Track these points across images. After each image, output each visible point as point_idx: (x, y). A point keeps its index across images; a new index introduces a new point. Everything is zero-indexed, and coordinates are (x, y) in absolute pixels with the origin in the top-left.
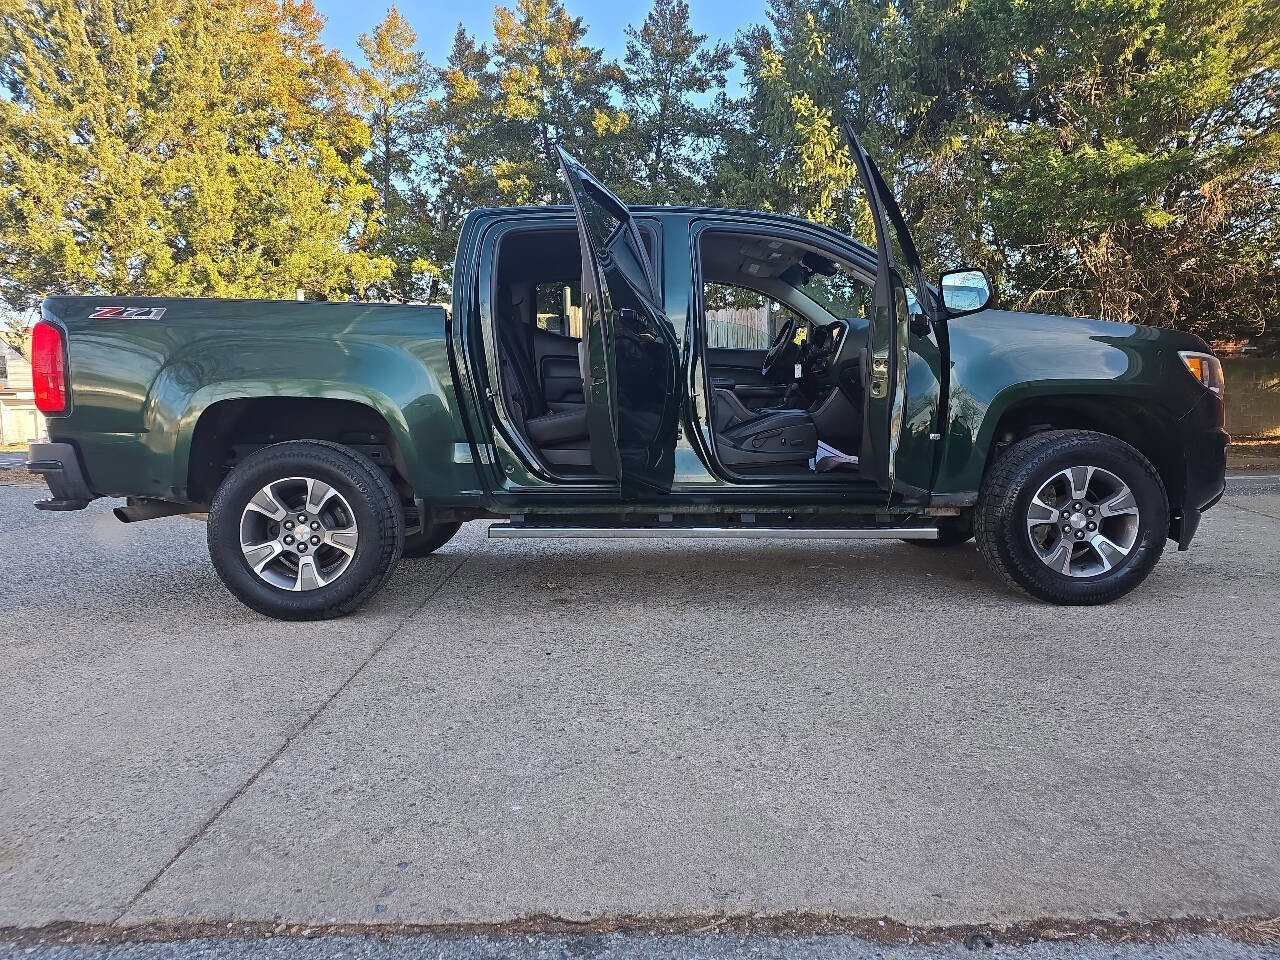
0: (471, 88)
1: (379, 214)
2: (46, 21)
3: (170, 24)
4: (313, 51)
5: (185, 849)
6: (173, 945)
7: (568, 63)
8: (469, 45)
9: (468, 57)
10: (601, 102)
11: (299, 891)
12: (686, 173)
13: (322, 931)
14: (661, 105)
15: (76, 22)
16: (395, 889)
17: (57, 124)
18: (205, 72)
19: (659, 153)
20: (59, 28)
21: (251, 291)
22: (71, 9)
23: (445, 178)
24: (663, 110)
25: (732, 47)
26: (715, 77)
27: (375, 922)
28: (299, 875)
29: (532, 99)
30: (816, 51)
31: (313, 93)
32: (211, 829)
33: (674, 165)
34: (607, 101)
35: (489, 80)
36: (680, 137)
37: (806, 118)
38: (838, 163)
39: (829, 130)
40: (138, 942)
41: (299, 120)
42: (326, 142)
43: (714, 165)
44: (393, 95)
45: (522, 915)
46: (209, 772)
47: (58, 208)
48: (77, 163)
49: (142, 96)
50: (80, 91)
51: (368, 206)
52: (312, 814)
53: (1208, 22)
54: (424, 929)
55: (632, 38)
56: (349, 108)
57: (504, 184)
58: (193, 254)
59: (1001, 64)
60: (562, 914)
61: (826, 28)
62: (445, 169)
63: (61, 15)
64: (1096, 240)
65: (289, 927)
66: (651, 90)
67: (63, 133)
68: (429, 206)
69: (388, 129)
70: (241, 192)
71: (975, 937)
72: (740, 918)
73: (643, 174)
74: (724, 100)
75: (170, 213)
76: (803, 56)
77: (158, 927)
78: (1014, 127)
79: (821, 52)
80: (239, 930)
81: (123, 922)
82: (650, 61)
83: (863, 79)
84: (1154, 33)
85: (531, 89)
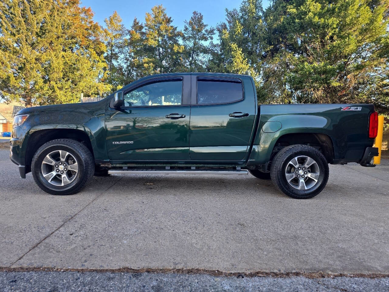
0: (138, 36)
1: (108, 72)
2: (9, 10)
3: (47, 12)
4: (91, 22)
5: (31, 250)
6: (25, 273)
7: (167, 31)
8: (138, 23)
9: (137, 27)
10: (176, 42)
11: (62, 260)
12: (201, 64)
13: (67, 270)
14: (194, 44)
15: (18, 11)
16: (88, 261)
17: (10, 40)
18: (56, 27)
19: (193, 58)
20: (13, 12)
21: (67, 93)
22: (17, 7)
23: (129, 62)
24: (194, 46)
25: (215, 28)
26: (210, 37)
27: (81, 268)
28: (62, 257)
29: (155, 40)
30: (239, 32)
31: (90, 35)
32: (39, 245)
33: (197, 62)
34: (178, 42)
35: (143, 34)
36: (199, 53)
37: (235, 50)
38: (244, 64)
39: (241, 54)
40: (16, 272)
41: (85, 43)
42: (93, 50)
43: (209, 62)
44: (114, 37)
45: (121, 268)
46: (41, 231)
47: (9, 66)
48: (15, 52)
49: (37, 33)
50: (18, 31)
51: (105, 69)
52: (68, 242)
53: (351, 29)
54: (94, 270)
55: (186, 24)
56: (100, 40)
57: (146, 65)
58: (50, 81)
59: (292, 38)
60: (132, 268)
61: (242, 25)
62: (128, 59)
63: (14, 8)
64: (318, 90)
65: (58, 269)
66: (191, 39)
67: (12, 43)
68: (123, 70)
69: (112, 46)
70: (65, 63)
71: (239, 275)
72: (179, 270)
73: (188, 64)
74: (212, 44)
75: (44, 68)
76: (235, 32)
77: (22, 268)
78: (297, 55)
79: (240, 32)
80: (44, 270)
81: (12, 267)
82: (191, 31)
83: (252, 40)
84: (335, 31)
85: (155, 37)
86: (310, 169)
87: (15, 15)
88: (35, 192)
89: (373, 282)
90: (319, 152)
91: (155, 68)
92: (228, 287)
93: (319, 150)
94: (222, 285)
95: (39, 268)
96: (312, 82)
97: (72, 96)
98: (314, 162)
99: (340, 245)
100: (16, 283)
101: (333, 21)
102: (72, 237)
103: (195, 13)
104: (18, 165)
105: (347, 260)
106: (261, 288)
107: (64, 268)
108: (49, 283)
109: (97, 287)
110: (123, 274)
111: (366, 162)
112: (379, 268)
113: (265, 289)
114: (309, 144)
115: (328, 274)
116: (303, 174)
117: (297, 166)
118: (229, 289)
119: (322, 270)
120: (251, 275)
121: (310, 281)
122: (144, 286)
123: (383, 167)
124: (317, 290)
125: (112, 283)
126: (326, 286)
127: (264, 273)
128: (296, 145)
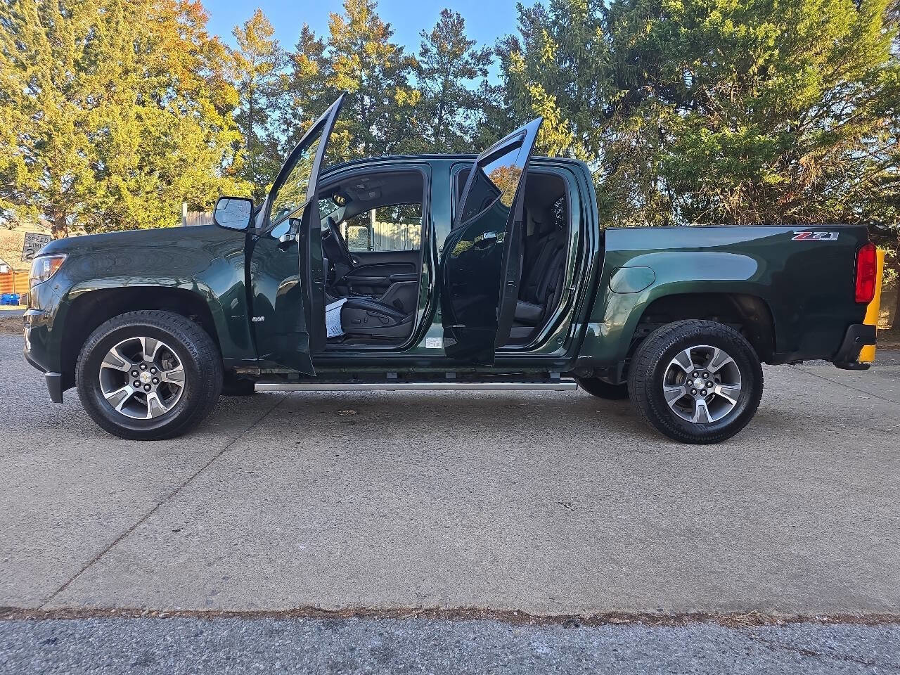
0: (312, 67)
1: (244, 152)
2: (10, 7)
3: (99, 13)
4: (201, 36)
5: (86, 567)
7: (380, 55)
8: (311, 38)
9: (309, 44)
10: (402, 83)
12: (459, 133)
14: (443, 86)
15: (32, 9)
16: (219, 592)
17: (14, 78)
18: (123, 49)
19: (441, 119)
20: (19, 12)
21: (149, 202)
23: (291, 129)
24: (444, 90)
25: (492, 50)
26: (481, 69)
28: (160, 583)
29: (354, 78)
30: (548, 57)
31: (199, 65)
32: (104, 557)
33: (450, 128)
34: (406, 82)
35: (324, 62)
36: (456, 108)
37: (539, 101)
38: (560, 131)
39: (554, 109)
41: (189, 84)
42: (208, 100)
43: (478, 128)
44: (256, 70)
47: (14, 139)
48: (28, 108)
49: (77, 62)
50: (32, 58)
51: (236, 146)
53: (808, 49)
55: (424, 39)
56: (225, 77)
58: (109, 175)
59: (671, 71)
60: (322, 607)
61: (556, 41)
62: (291, 122)
63: (21, 4)
64: (732, 191)
65: (151, 612)
66: (436, 75)
67: (19, 87)
68: (279, 148)
69: (252, 92)
70: (145, 133)
71: (570, 622)
72: (431, 610)
73: (430, 133)
74: (487, 86)
75: (93, 145)
76: (539, 59)
77: (68, 611)
78: (682, 112)
79: (551, 57)
80: (119, 613)
81: (45, 608)
82: (437, 56)
83: (579, 76)
84: (771, 55)
85: (353, 70)
86: (718, 377)
87: (23, 20)
88: (85, 433)
89: (873, 633)
90: (740, 336)
91: (354, 144)
92: (545, 648)
93: (740, 331)
94: (530, 643)
95: (108, 610)
96: (719, 175)
97: (162, 209)
98: (730, 359)
99: (794, 549)
100: (56, 644)
101: (768, 31)
102: (177, 536)
103: (445, 13)
104: (45, 372)
105: (812, 583)
106: (619, 651)
107: (166, 610)
108: (134, 645)
109: (245, 653)
110: (301, 621)
111: (847, 360)
112: (886, 601)
113: (628, 652)
114: (716, 318)
115: (772, 617)
116: (702, 386)
117: (688, 370)
118: (547, 654)
119: (756, 607)
120: (597, 621)
121: (732, 632)
122: (353, 650)
123: (882, 368)
124: (747, 654)
125: (277, 642)
126: (767, 644)
127: (626, 617)
128: (688, 321)
